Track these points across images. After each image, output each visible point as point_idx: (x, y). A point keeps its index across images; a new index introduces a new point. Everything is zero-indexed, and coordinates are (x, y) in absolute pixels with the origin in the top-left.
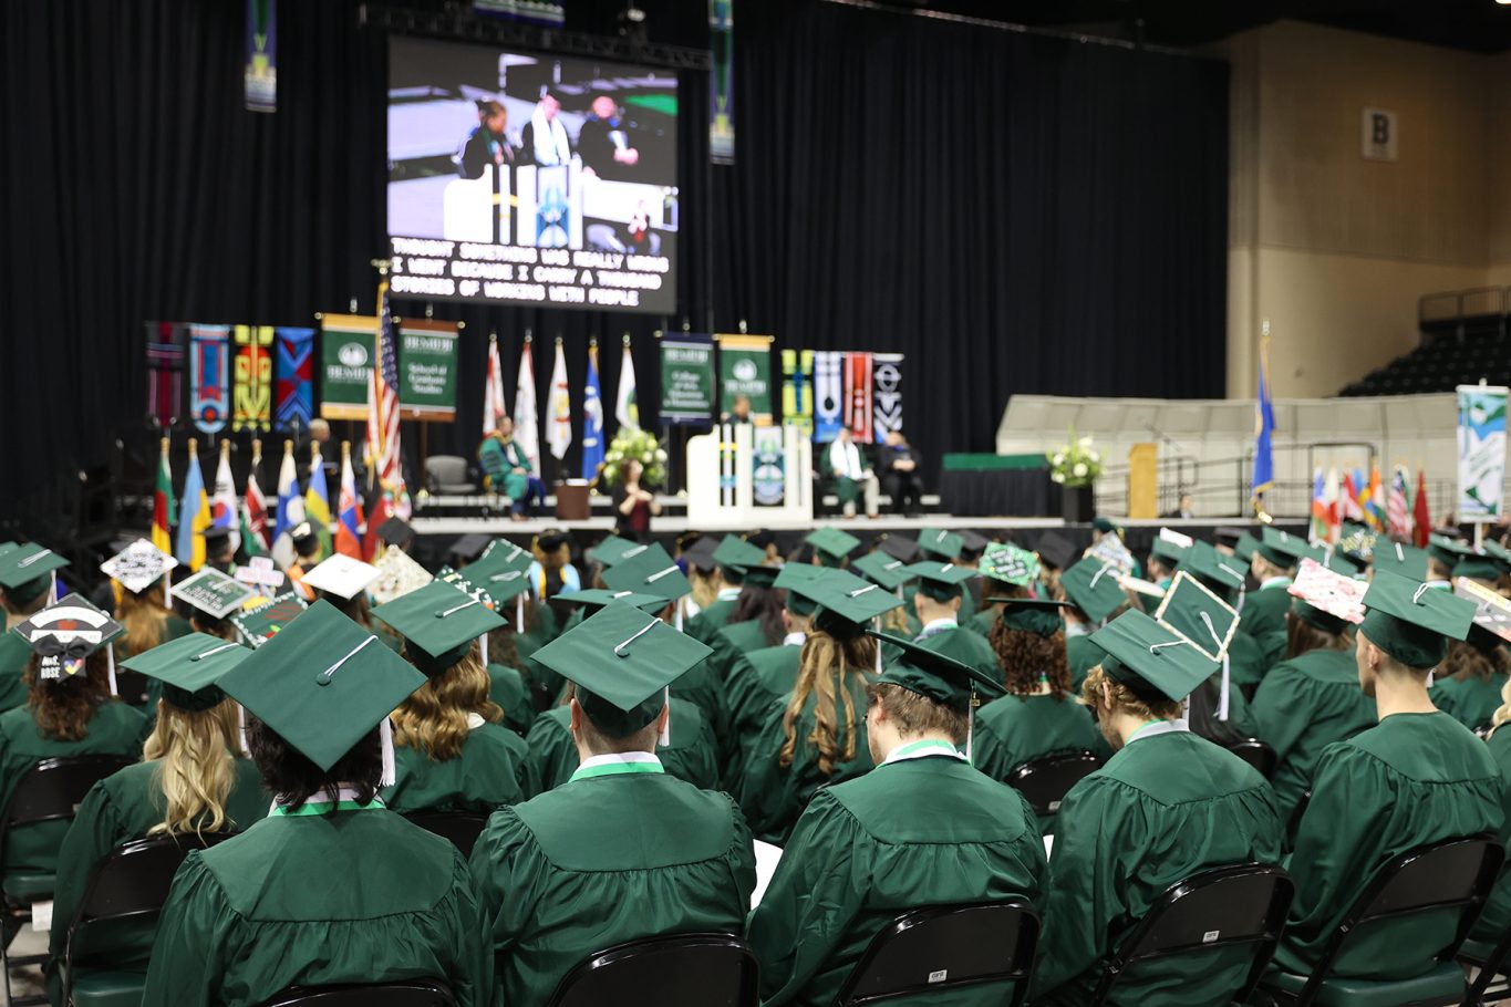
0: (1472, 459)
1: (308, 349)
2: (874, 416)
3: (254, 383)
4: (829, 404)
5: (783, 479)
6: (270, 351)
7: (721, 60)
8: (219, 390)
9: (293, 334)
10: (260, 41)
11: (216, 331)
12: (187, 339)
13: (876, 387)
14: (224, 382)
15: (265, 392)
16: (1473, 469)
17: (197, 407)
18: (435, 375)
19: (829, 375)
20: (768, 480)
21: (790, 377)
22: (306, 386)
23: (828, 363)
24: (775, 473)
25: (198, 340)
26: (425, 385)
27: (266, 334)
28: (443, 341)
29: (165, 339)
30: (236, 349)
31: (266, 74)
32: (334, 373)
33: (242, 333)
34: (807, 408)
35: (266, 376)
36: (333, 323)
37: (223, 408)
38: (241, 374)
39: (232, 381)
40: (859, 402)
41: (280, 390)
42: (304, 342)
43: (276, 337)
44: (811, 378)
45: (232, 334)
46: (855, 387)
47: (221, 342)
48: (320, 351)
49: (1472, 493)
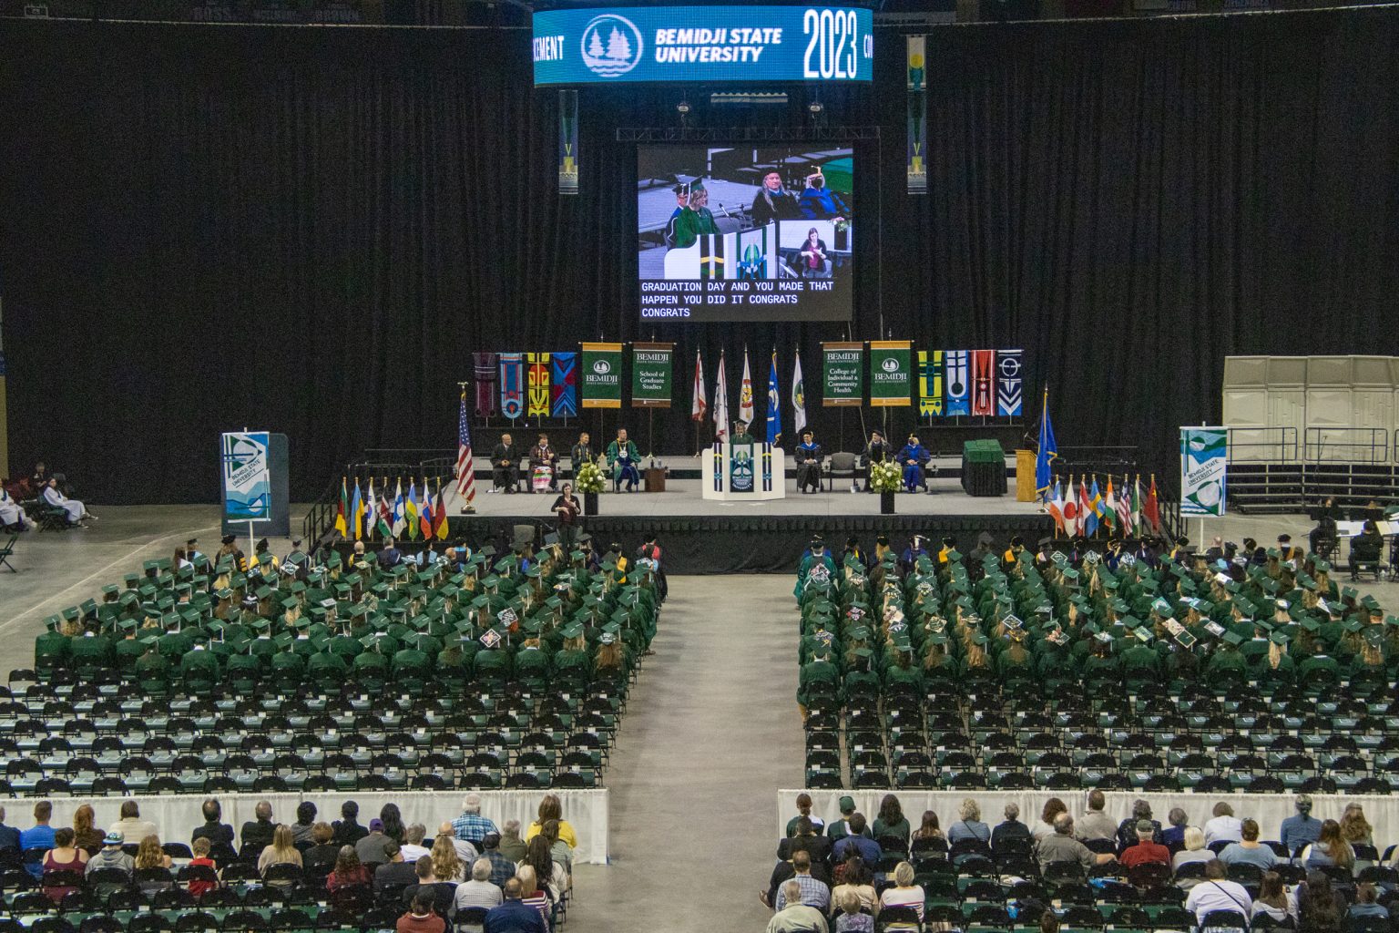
0: (1191, 476)
1: (573, 364)
2: (997, 396)
3: (538, 388)
4: (957, 388)
5: (752, 475)
6: (548, 367)
7: (917, 115)
8: (517, 392)
9: (562, 356)
10: (568, 148)
11: (515, 356)
12: (498, 361)
13: (998, 373)
14: (521, 388)
15: (545, 393)
16: (1192, 482)
17: (504, 403)
18: (658, 378)
19: (957, 367)
20: (742, 476)
21: (923, 370)
22: (571, 388)
23: (957, 358)
24: (747, 471)
25: (504, 362)
26: (651, 384)
27: (546, 357)
28: (662, 356)
29: (484, 363)
30: (528, 367)
31: (573, 170)
32: (590, 379)
33: (531, 357)
34: (938, 391)
35: (546, 383)
36: (588, 347)
37: (520, 403)
38: (531, 382)
39: (526, 386)
40: (983, 386)
41: (555, 391)
42: (571, 359)
43: (551, 357)
44: (943, 370)
45: (525, 357)
46: (979, 376)
47: (519, 362)
48: (580, 365)
49: (1193, 498)
